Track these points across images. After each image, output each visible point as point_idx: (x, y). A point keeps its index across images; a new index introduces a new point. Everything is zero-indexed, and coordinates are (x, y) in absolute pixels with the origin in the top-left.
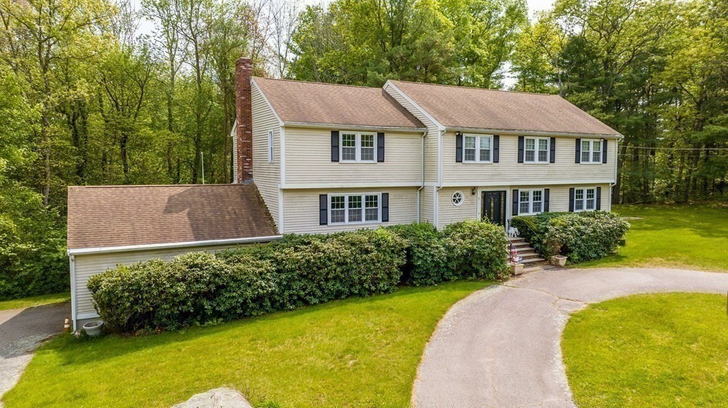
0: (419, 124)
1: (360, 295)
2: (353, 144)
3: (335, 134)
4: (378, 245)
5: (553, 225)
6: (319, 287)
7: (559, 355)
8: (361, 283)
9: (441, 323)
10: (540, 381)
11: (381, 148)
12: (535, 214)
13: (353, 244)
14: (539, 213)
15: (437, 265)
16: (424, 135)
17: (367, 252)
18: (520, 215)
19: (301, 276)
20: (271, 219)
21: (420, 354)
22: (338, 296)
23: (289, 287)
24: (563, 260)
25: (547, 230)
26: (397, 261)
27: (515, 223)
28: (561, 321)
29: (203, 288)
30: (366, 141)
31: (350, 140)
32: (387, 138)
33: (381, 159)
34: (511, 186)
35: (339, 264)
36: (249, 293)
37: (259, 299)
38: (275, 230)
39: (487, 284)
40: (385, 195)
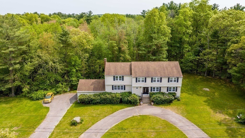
0: (131, 74)
2: (118, 78)
3: (114, 77)
4: (116, 97)
6: (106, 102)
8: (113, 102)
11: (123, 78)
12: (157, 92)
14: (158, 92)
16: (132, 76)
18: (153, 92)
19: (104, 100)
20: (105, 88)
24: (153, 104)
28: (130, 117)
30: (120, 77)
31: (117, 77)
33: (123, 80)
34: (150, 87)
35: (109, 99)
36: (96, 102)
38: (105, 90)
39: (132, 106)
40: (125, 86)
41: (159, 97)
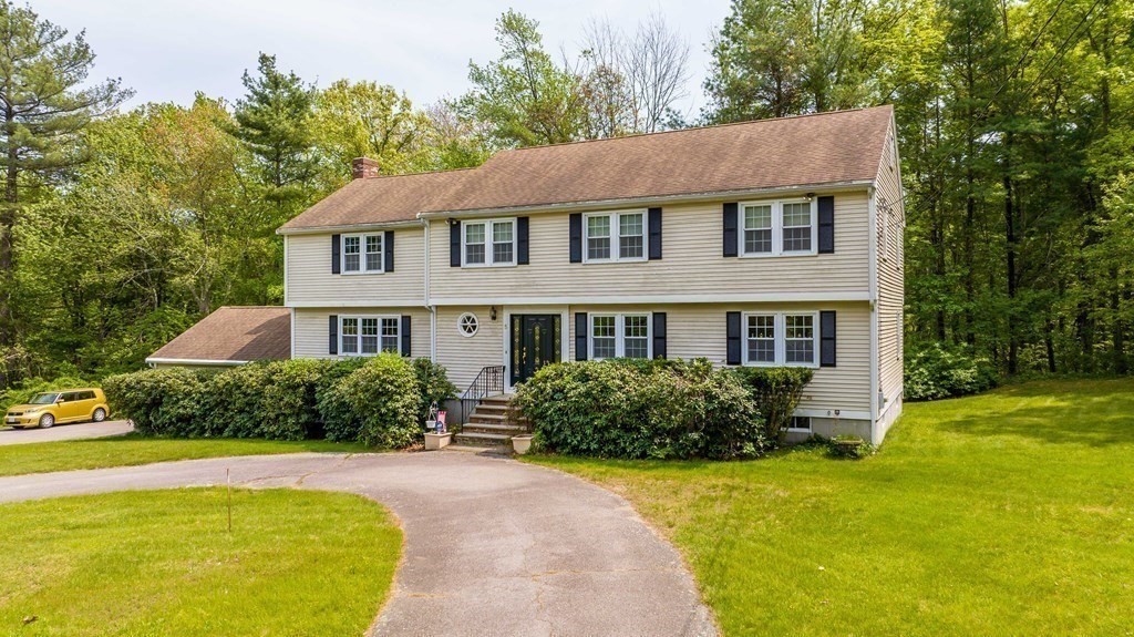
2: (358, 250)
3: (336, 238)
11: (390, 252)
31: (353, 245)
34: (571, 307)
40: (408, 319)
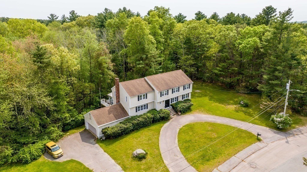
0: (153, 90)
1: (146, 126)
3: (138, 96)
4: (148, 118)
5: (178, 107)
6: (139, 126)
7: (177, 138)
8: (146, 124)
9: (161, 132)
10: (174, 142)
11: (146, 96)
12: (175, 102)
13: (144, 118)
15: (158, 119)
16: (154, 92)
17: (146, 119)
19: (136, 125)
20: (127, 112)
21: (159, 139)
22: (142, 127)
23: (135, 127)
24: (180, 114)
25: (177, 108)
26: (152, 120)
27: (171, 105)
28: (178, 130)
29: (123, 131)
30: (144, 95)
31: (141, 96)
32: (147, 94)
33: (146, 98)
34: (171, 98)
35: (142, 122)
37: (130, 131)
38: (128, 115)
39: (167, 121)
40: (147, 104)
41: (184, 106)
